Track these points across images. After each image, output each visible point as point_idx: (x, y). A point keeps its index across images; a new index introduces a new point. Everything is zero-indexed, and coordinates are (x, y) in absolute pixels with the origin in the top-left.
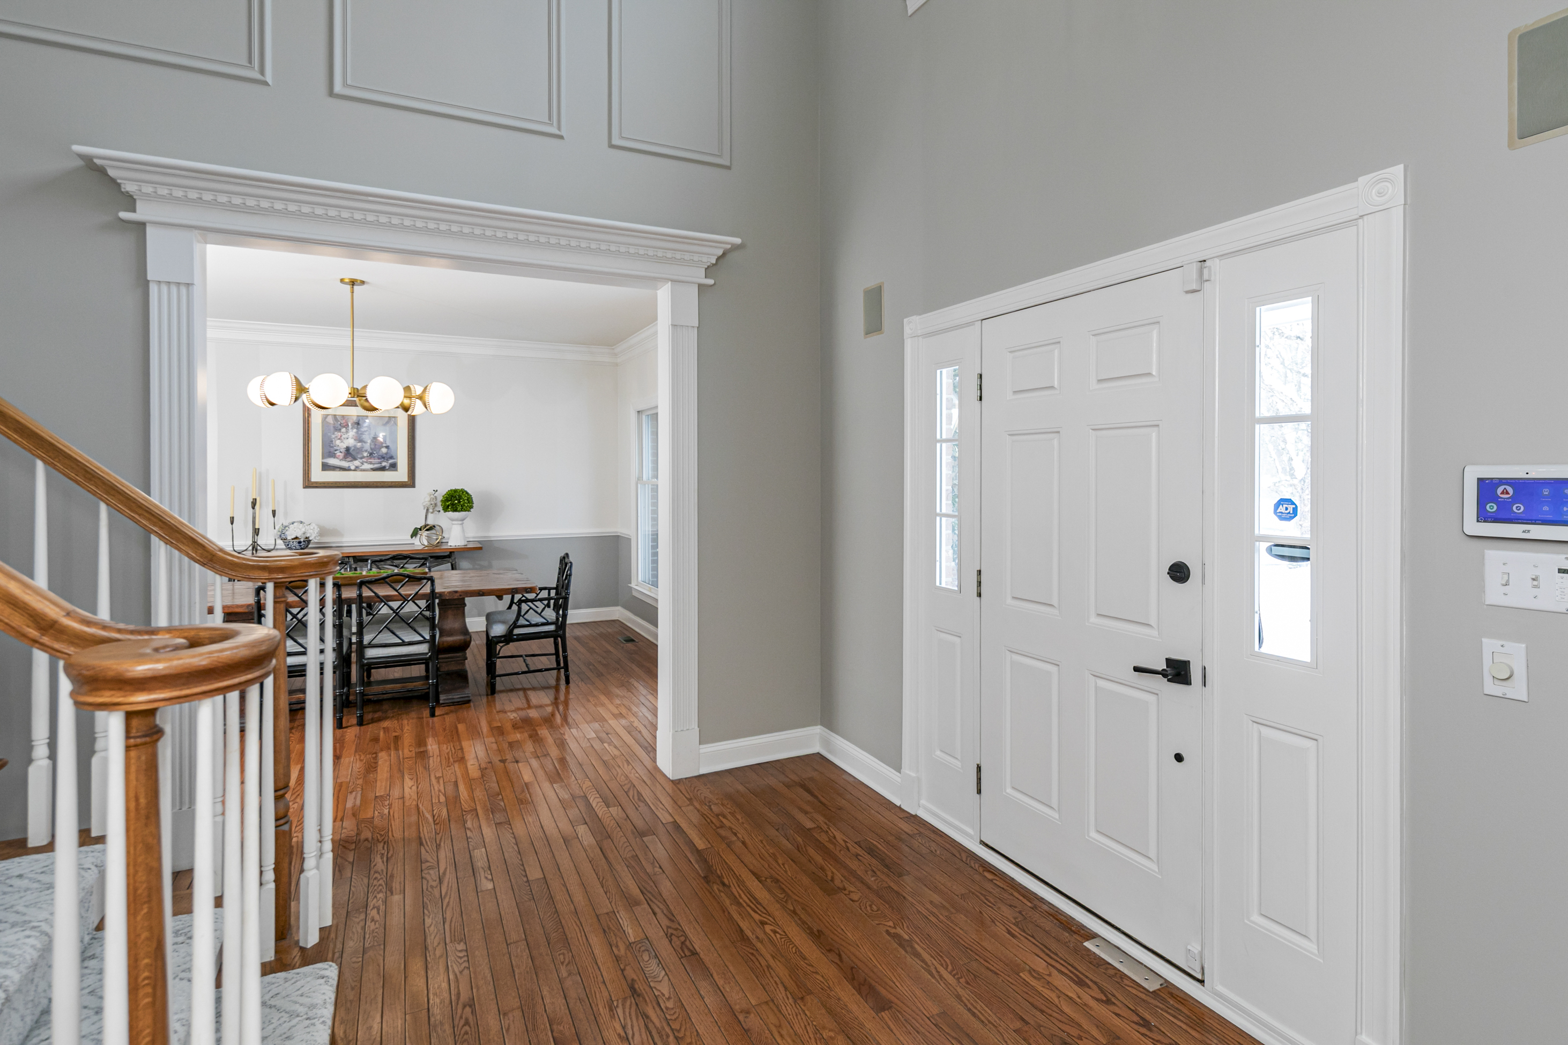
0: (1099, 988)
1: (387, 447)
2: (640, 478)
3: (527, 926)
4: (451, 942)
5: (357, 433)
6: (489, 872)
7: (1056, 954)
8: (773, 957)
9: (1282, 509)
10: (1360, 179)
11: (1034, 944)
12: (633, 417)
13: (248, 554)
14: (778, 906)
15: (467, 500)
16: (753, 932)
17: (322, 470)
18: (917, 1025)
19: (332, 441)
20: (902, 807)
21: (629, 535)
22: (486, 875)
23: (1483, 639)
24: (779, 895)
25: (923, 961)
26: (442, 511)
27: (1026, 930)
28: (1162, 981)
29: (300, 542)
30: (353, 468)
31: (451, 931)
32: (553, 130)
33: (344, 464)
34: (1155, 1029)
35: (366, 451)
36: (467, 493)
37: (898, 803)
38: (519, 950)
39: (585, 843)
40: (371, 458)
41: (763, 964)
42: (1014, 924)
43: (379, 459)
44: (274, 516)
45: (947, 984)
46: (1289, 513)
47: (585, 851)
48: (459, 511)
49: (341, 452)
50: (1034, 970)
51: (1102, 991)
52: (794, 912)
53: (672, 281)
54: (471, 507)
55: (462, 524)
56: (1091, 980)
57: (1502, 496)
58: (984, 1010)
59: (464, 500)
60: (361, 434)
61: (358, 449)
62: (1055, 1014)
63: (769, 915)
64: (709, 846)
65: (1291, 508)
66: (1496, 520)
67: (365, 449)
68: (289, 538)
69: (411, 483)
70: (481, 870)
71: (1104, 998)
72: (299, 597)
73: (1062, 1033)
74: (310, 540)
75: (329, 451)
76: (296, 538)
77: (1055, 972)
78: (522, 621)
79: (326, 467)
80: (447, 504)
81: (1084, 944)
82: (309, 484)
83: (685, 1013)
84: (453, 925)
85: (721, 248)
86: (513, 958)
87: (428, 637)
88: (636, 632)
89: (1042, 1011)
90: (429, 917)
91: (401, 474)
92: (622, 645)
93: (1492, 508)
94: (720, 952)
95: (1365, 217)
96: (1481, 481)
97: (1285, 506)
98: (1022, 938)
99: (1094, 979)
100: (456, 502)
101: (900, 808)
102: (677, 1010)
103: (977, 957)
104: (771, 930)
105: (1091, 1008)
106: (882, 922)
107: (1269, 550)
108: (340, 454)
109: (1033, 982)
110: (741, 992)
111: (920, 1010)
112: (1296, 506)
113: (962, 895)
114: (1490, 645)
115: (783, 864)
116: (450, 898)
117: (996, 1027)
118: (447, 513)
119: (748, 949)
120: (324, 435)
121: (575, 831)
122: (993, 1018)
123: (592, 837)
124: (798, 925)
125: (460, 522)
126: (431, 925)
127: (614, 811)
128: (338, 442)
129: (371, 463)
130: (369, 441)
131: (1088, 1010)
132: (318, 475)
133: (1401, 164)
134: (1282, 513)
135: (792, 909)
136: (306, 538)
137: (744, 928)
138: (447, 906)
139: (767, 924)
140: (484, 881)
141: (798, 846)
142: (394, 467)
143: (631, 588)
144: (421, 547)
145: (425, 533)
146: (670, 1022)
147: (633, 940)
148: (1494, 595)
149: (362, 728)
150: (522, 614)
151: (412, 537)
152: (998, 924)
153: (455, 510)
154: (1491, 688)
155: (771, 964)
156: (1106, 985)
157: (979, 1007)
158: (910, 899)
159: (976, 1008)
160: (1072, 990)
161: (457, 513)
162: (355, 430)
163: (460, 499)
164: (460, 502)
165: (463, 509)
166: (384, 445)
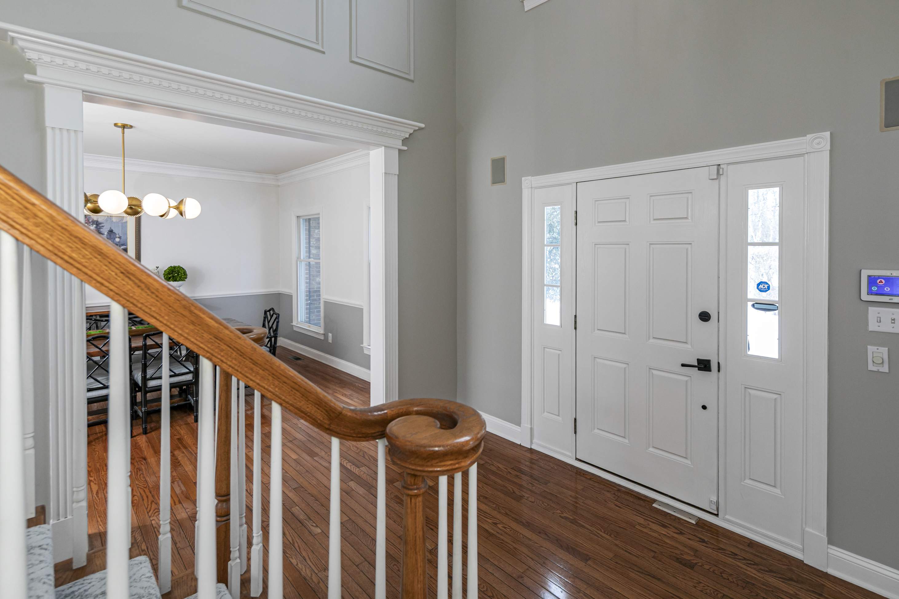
0: (674, 527)
1: (120, 238)
2: (299, 258)
3: (361, 552)
4: (319, 572)
6: (312, 522)
7: (644, 513)
8: (514, 542)
9: (761, 286)
10: (807, 135)
11: (631, 510)
12: (294, 220)
14: (496, 512)
15: (184, 273)
16: (493, 530)
18: (608, 564)
20: (521, 445)
21: (291, 293)
22: (311, 524)
23: (868, 346)
24: (493, 506)
25: (587, 529)
27: (623, 503)
28: (697, 518)
31: (314, 565)
32: (319, 47)
34: (708, 542)
36: (183, 269)
37: (518, 443)
38: (366, 568)
39: (361, 493)
41: (512, 548)
42: (616, 501)
45: (607, 539)
46: (765, 288)
47: (364, 498)
48: (178, 281)
50: (640, 524)
51: (676, 528)
52: (507, 514)
53: (385, 146)
54: (186, 278)
56: (668, 524)
57: (879, 283)
58: (632, 549)
59: (181, 273)
60: (99, 228)
62: (664, 545)
63: (495, 518)
64: (435, 483)
65: (766, 286)
66: (877, 294)
70: (305, 521)
71: (679, 532)
72: (100, 349)
73: (673, 554)
77: (650, 523)
80: (169, 276)
81: (653, 505)
83: (489, 585)
84: (312, 560)
85: (413, 129)
86: (366, 574)
87: (192, 369)
88: (298, 353)
89: (658, 545)
90: (292, 558)
92: (295, 362)
93: (874, 289)
94: (484, 545)
95: (809, 154)
96: (869, 277)
97: (763, 285)
98: (624, 507)
99: (668, 523)
100: (176, 275)
101: (520, 445)
102: (484, 585)
103: (612, 522)
104: (502, 527)
105: (677, 538)
106: (555, 512)
107: (753, 306)
109: (644, 530)
110: (510, 566)
111: (604, 556)
112: (769, 285)
113: (582, 489)
114: (871, 349)
115: (483, 487)
116: (297, 543)
117: (643, 557)
119: (498, 541)
121: (349, 486)
122: (639, 553)
123: (363, 489)
124: (514, 521)
126: (297, 564)
127: (364, 469)
130: (106, 233)
131: (676, 539)
133: (828, 131)
134: (761, 288)
135: (505, 512)
137: (487, 528)
138: (300, 548)
139: (497, 524)
140: (313, 528)
141: (484, 476)
143: (293, 325)
146: (485, 592)
147: (431, 548)
148: (873, 326)
149: (148, 435)
152: (609, 502)
153: (176, 281)
154: (871, 367)
155: (515, 547)
156: (674, 524)
157: (629, 548)
158: (559, 496)
159: (628, 549)
160: (663, 531)
161: (177, 282)
162: (95, 226)
163: (179, 273)
164: (178, 275)
165: (181, 279)
166: (118, 236)
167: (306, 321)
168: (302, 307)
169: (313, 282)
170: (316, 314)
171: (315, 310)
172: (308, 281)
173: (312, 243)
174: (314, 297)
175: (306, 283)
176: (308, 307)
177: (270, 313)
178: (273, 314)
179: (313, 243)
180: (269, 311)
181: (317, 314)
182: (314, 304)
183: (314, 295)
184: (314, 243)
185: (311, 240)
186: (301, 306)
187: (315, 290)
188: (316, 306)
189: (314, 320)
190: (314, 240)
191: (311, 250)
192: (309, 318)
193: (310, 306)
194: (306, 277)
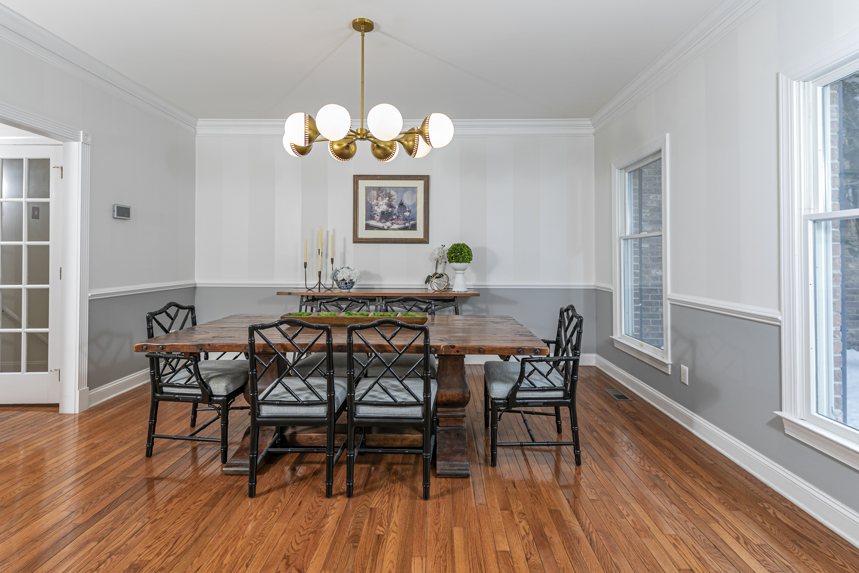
1: (409, 211)
5: (389, 200)
13: (316, 291)
15: (468, 253)
17: (366, 229)
19: (372, 207)
21: (610, 289)
26: (448, 262)
29: (346, 284)
30: (386, 227)
33: (380, 225)
35: (395, 214)
36: (468, 247)
40: (398, 220)
43: (403, 220)
44: (332, 263)
48: (461, 262)
49: (378, 216)
54: (470, 259)
55: (463, 273)
59: (465, 253)
61: (389, 213)
67: (394, 213)
68: (339, 279)
69: (425, 241)
74: (354, 282)
75: (370, 216)
76: (344, 280)
78: (525, 384)
79: (368, 227)
80: (452, 256)
82: (357, 240)
87: (421, 398)
91: (419, 234)
92: (614, 403)
100: (459, 254)
108: (377, 217)
118: (452, 263)
120: (367, 202)
125: (462, 272)
128: (376, 208)
129: (398, 224)
130: (397, 207)
132: (363, 233)
136: (351, 280)
142: (414, 227)
143: (614, 339)
144: (432, 292)
145: (435, 280)
150: (526, 375)
151: (426, 284)
153: (458, 261)
161: (459, 263)
162: (387, 198)
163: (462, 252)
164: (461, 254)
165: (464, 261)
166: (407, 210)
167: (635, 335)
168: (628, 313)
169: (647, 276)
170: (651, 325)
171: (650, 320)
172: (639, 271)
173: (644, 215)
174: (648, 299)
175: (635, 274)
176: (639, 312)
177: (568, 314)
178: (572, 317)
179: (646, 216)
180: (567, 310)
181: (654, 326)
182: (648, 310)
183: (648, 296)
184: (648, 215)
185: (643, 210)
186: (627, 311)
187: (650, 288)
188: (651, 313)
189: (647, 335)
190: (647, 211)
191: (643, 226)
192: (640, 331)
193: (641, 311)
194: (634, 265)
